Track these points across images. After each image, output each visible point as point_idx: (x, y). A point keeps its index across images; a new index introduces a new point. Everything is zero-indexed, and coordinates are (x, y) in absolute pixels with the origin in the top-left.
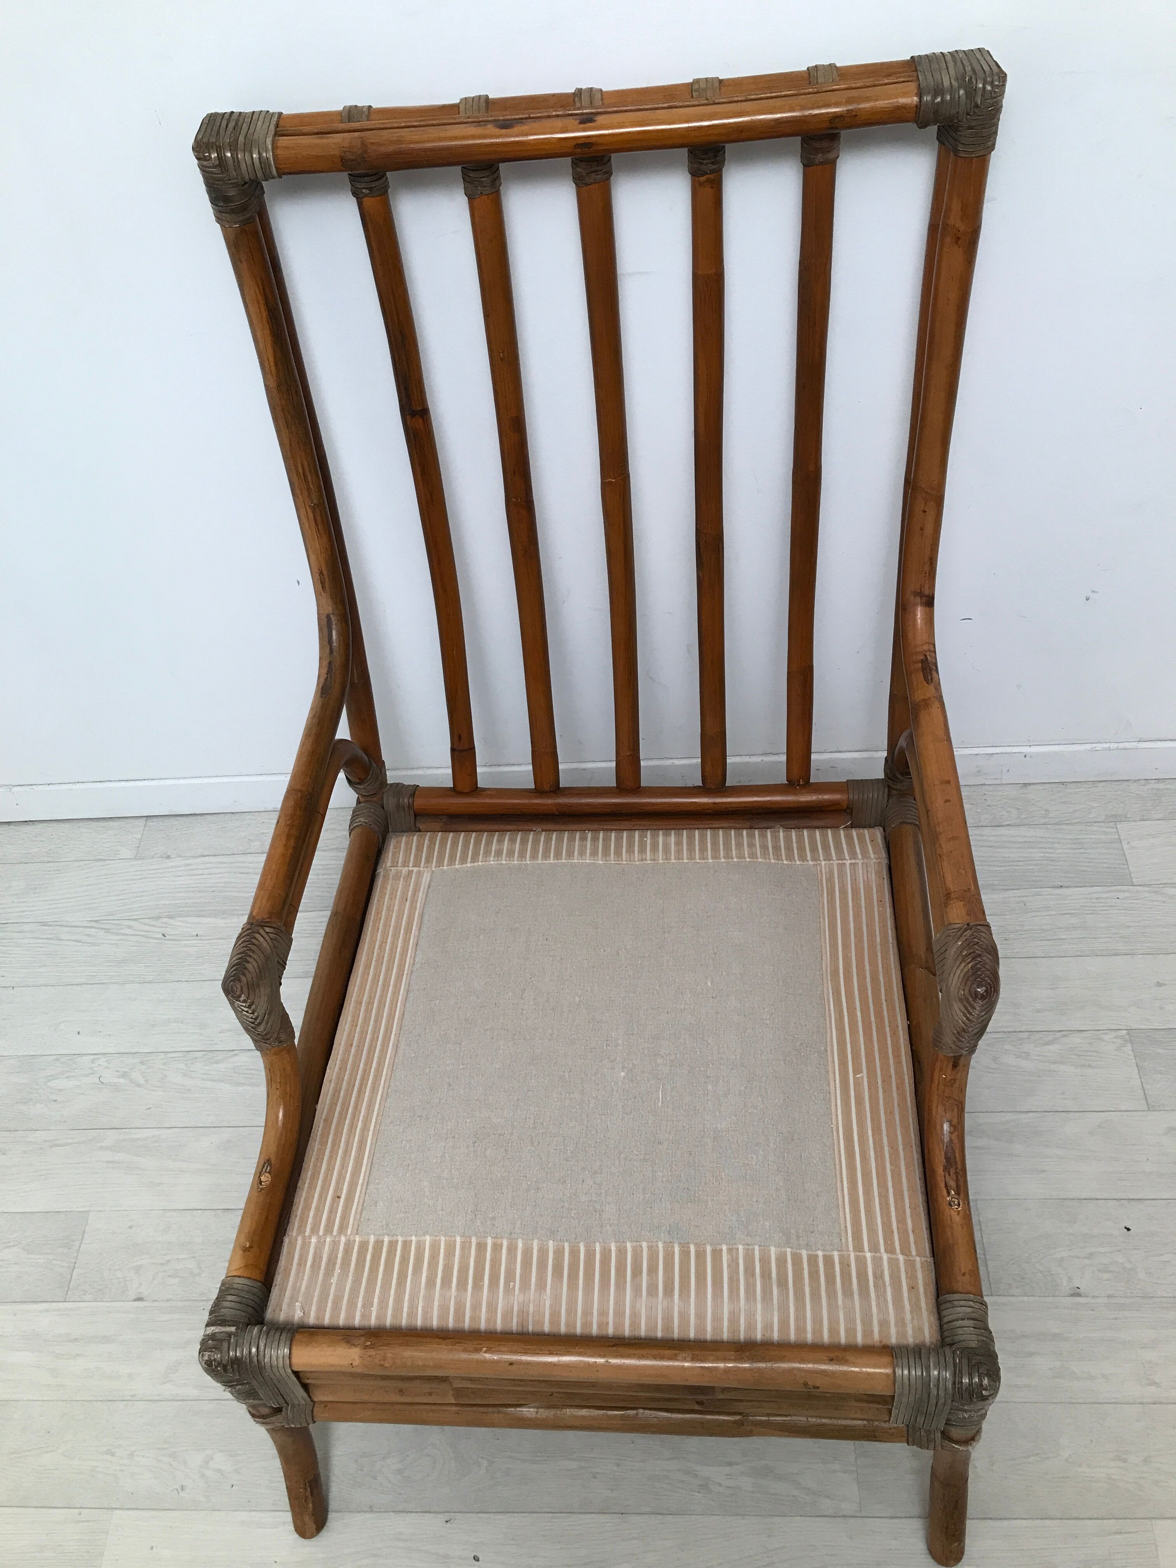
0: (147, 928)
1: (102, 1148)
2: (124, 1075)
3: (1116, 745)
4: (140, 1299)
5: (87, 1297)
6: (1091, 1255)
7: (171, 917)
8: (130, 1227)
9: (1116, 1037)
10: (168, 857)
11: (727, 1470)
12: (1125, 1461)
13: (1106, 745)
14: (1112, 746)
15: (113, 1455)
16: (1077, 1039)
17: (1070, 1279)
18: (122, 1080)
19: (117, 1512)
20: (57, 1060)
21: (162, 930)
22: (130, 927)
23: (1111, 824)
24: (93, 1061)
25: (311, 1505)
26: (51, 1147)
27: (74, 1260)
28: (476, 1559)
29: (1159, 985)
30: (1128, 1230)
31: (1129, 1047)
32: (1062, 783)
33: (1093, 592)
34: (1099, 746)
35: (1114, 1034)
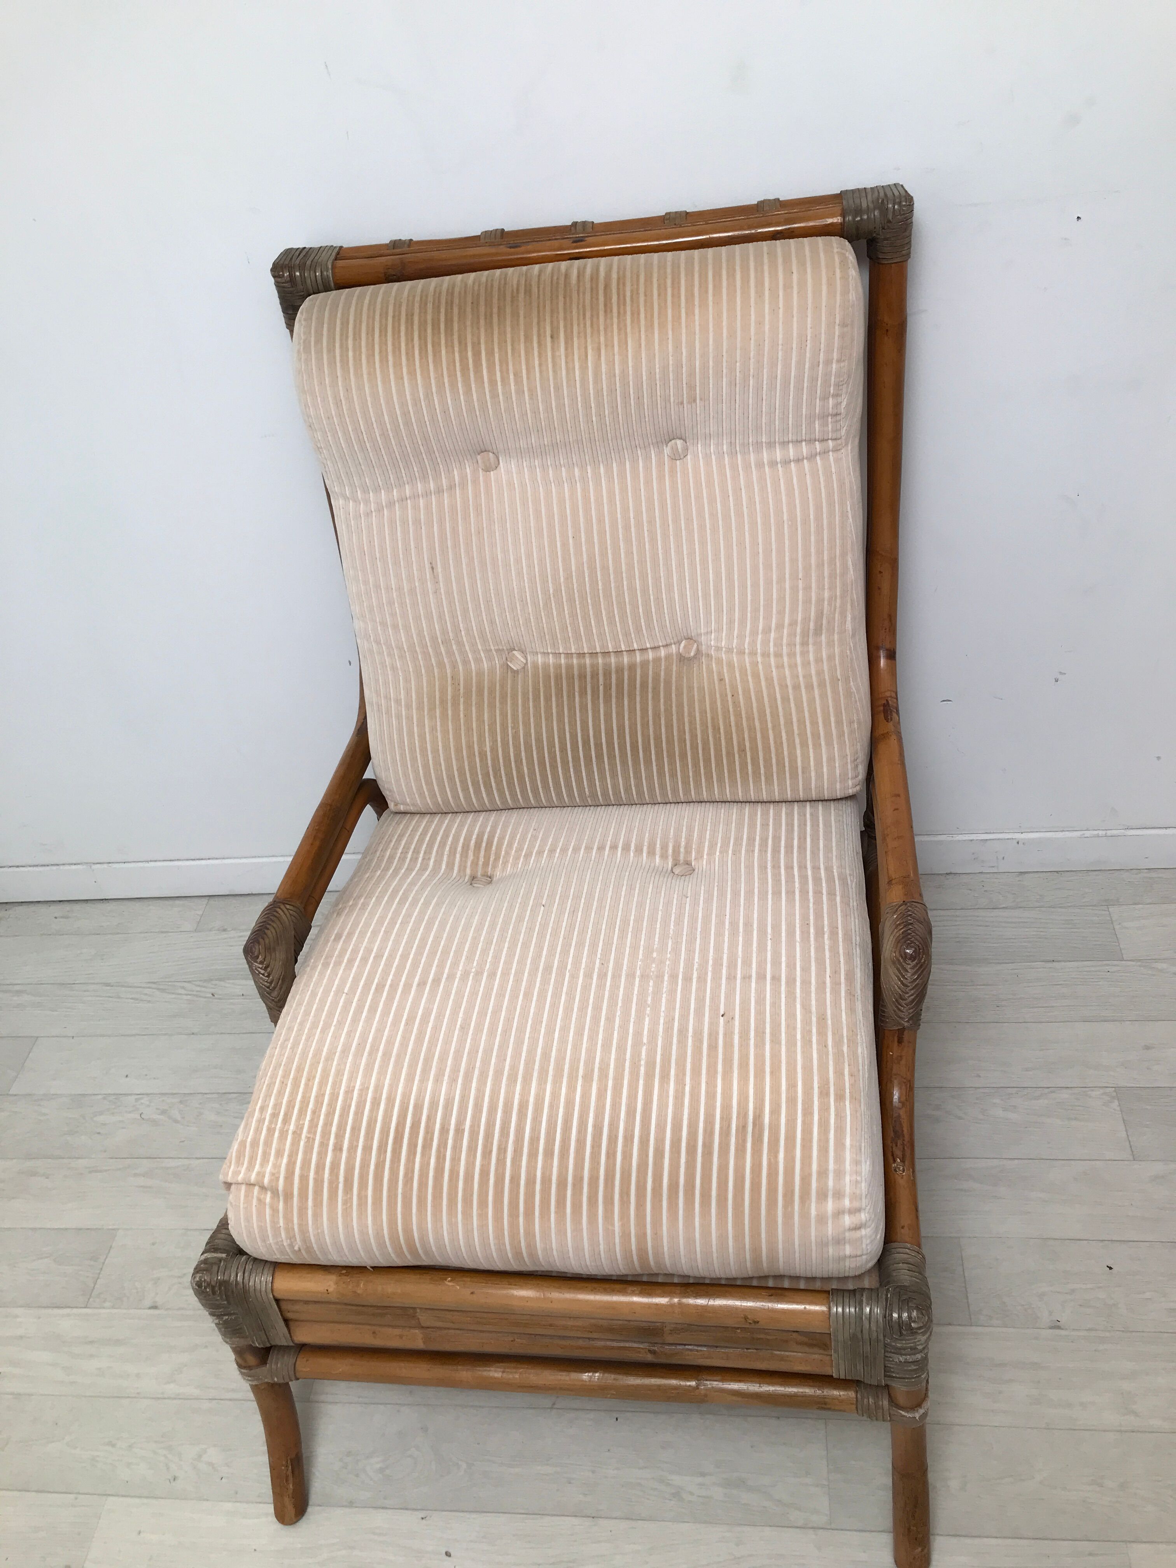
0: (198, 989)
1: (135, 1175)
2: (164, 1112)
3: (1104, 832)
4: (155, 1307)
5: (107, 1304)
6: (1073, 1291)
7: (220, 980)
8: (153, 1244)
9: (1104, 1094)
10: (225, 930)
11: (700, 1480)
12: (1101, 1485)
13: (1096, 832)
14: (1101, 833)
15: (113, 1446)
16: (1065, 1095)
17: (1051, 1313)
18: (161, 1117)
19: (111, 1498)
20: (104, 1098)
21: (213, 991)
22: (183, 988)
23: (1103, 908)
24: (137, 1100)
25: (291, 1486)
26: (90, 1172)
27: (99, 1272)
28: (448, 1554)
29: (1147, 1048)
30: (1111, 1268)
31: (1116, 1103)
32: (1057, 872)
33: (1061, 673)
34: (1087, 834)
35: (1102, 1091)
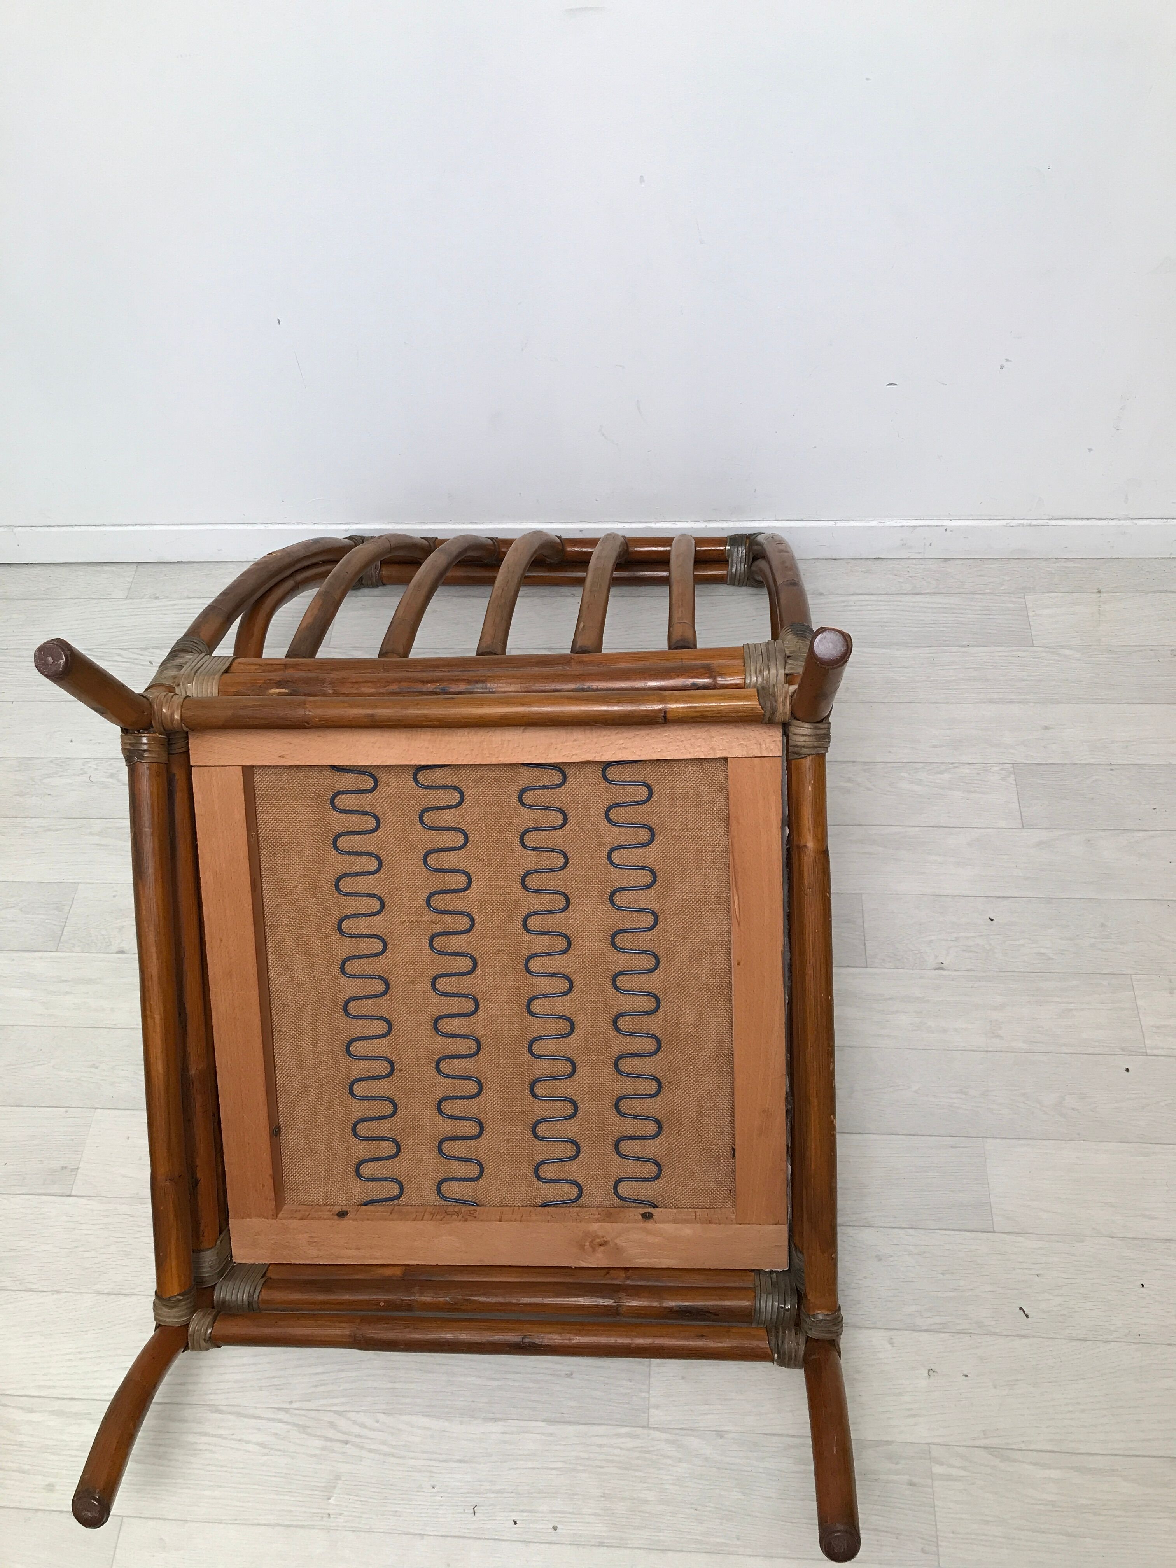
0: (136, 656)
1: (91, 834)
2: (112, 776)
3: (1029, 522)
4: (122, 952)
5: (77, 949)
6: (957, 939)
7: (157, 648)
8: (114, 896)
9: (1002, 770)
10: (157, 598)
12: (966, 1093)
13: (1022, 522)
14: (1026, 522)
15: (97, 1068)
16: (966, 770)
17: (936, 957)
18: (110, 780)
19: (99, 1110)
20: (51, 762)
21: (151, 659)
22: (119, 655)
23: (1021, 595)
24: (84, 764)
26: (45, 831)
27: (65, 920)
29: (1046, 728)
30: (992, 920)
31: (1012, 777)
32: (980, 559)
33: (1007, 360)
34: (1014, 522)
35: (1001, 767)
